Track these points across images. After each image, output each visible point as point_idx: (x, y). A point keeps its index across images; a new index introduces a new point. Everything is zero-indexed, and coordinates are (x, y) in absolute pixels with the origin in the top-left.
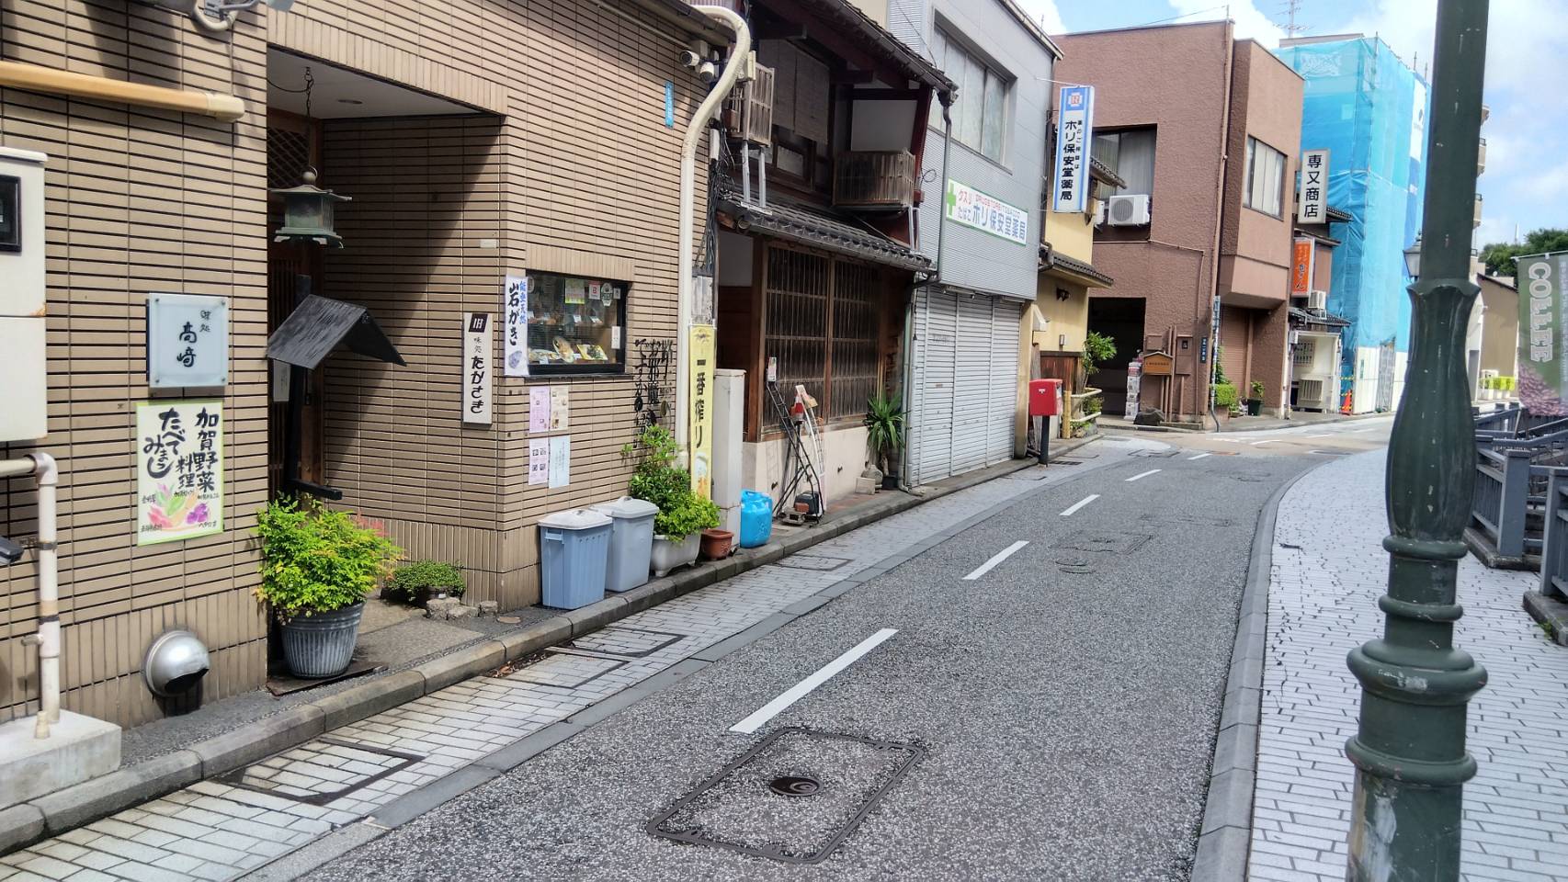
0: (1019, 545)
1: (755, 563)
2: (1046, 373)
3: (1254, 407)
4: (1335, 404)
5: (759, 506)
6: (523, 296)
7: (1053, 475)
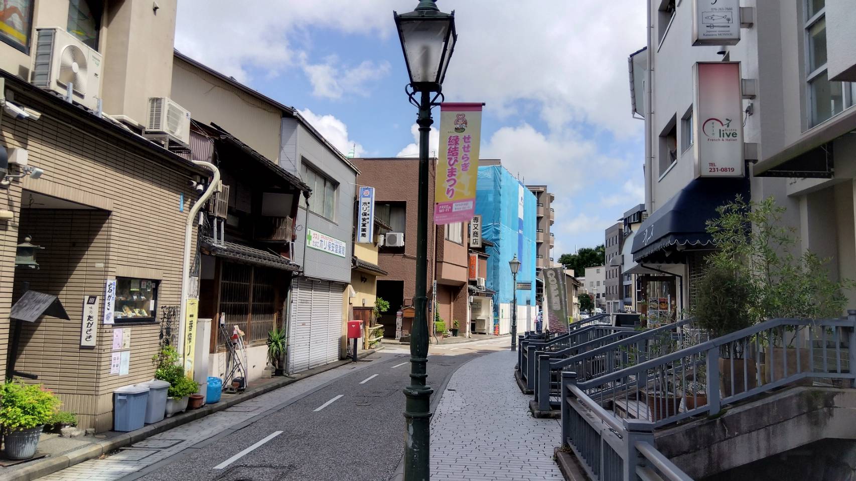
0: (340, 396)
1: (214, 411)
2: (356, 317)
3: (455, 332)
4: (491, 331)
5: (216, 383)
6: (114, 288)
7: (359, 366)
